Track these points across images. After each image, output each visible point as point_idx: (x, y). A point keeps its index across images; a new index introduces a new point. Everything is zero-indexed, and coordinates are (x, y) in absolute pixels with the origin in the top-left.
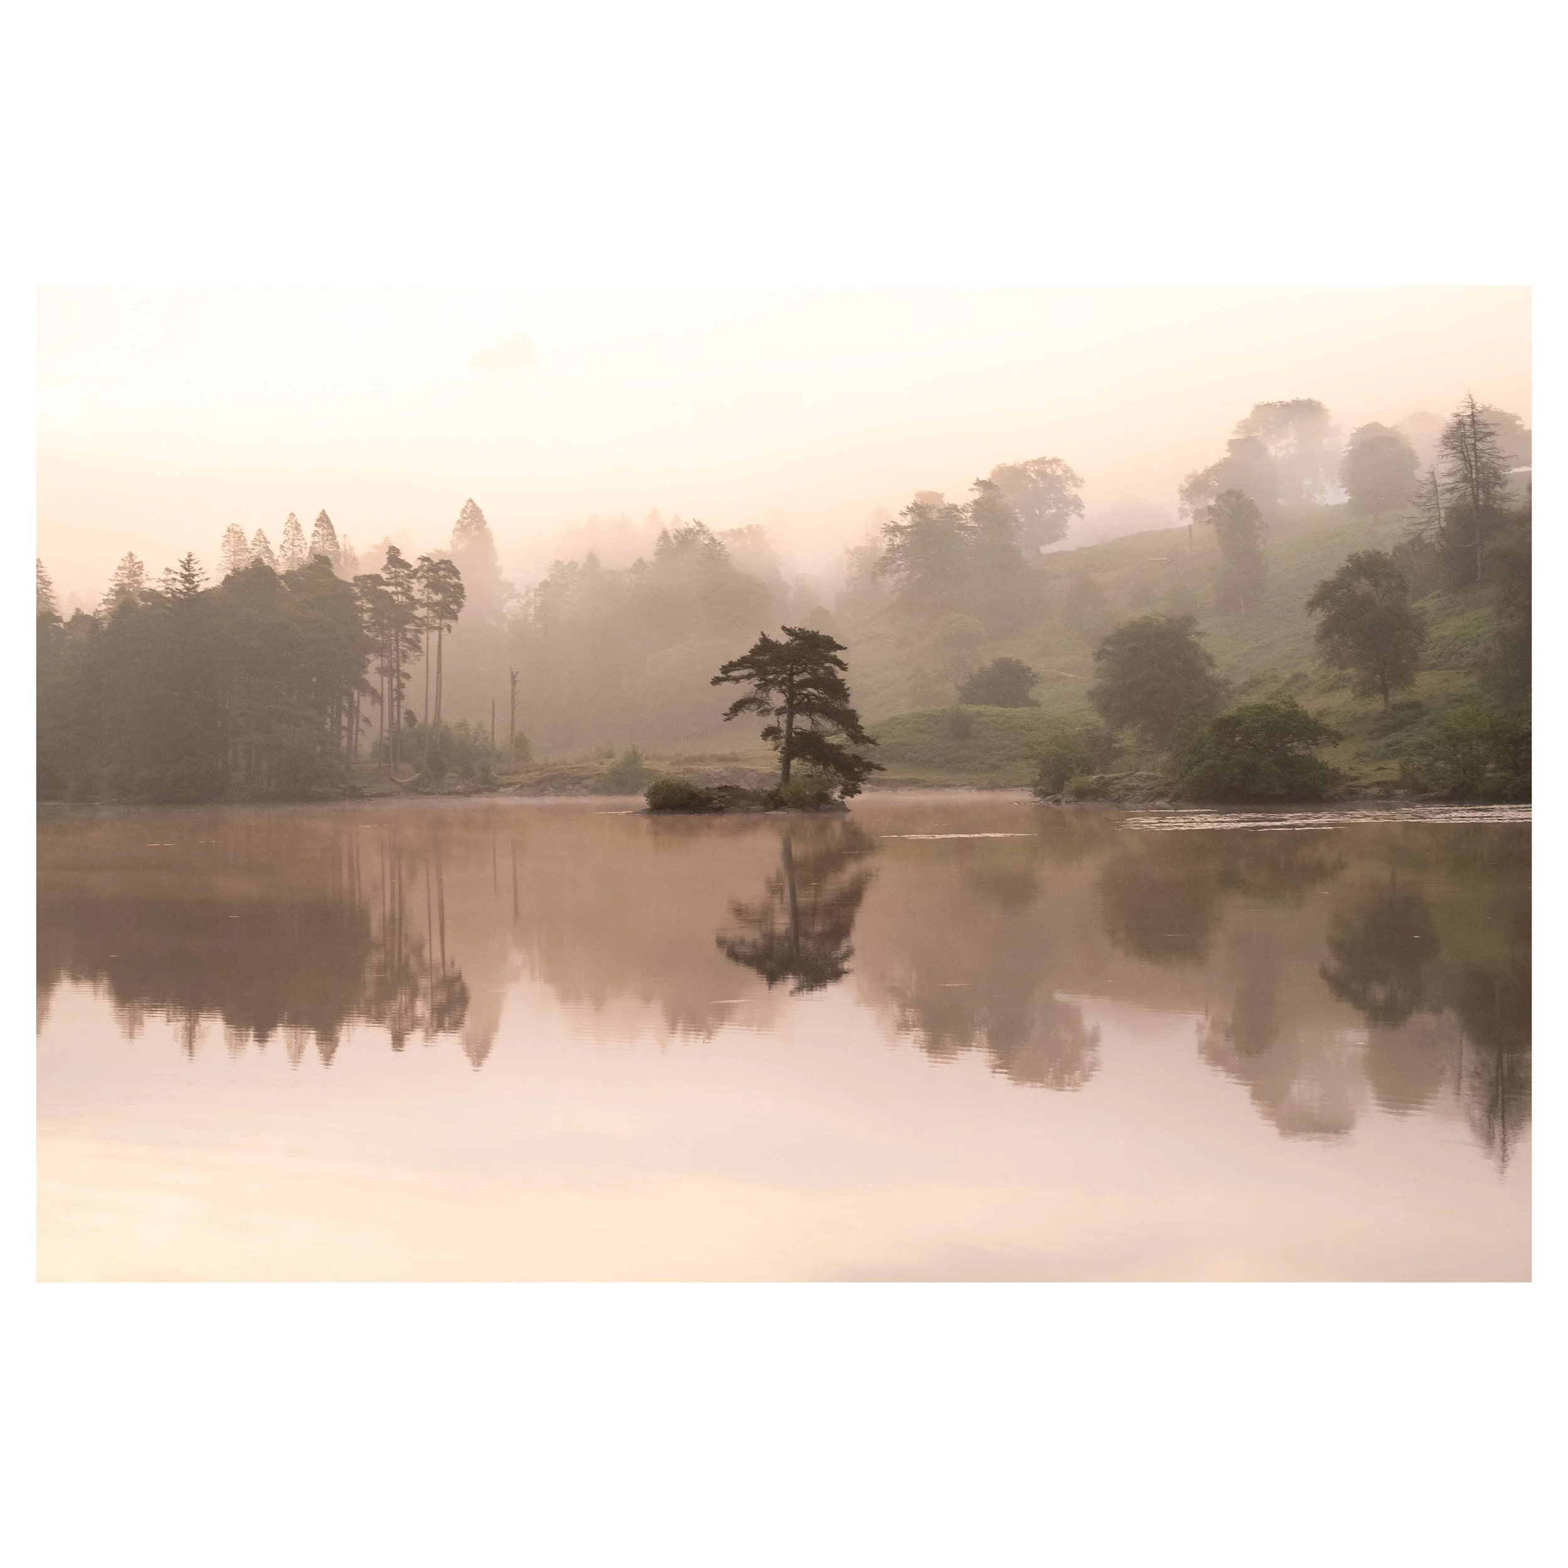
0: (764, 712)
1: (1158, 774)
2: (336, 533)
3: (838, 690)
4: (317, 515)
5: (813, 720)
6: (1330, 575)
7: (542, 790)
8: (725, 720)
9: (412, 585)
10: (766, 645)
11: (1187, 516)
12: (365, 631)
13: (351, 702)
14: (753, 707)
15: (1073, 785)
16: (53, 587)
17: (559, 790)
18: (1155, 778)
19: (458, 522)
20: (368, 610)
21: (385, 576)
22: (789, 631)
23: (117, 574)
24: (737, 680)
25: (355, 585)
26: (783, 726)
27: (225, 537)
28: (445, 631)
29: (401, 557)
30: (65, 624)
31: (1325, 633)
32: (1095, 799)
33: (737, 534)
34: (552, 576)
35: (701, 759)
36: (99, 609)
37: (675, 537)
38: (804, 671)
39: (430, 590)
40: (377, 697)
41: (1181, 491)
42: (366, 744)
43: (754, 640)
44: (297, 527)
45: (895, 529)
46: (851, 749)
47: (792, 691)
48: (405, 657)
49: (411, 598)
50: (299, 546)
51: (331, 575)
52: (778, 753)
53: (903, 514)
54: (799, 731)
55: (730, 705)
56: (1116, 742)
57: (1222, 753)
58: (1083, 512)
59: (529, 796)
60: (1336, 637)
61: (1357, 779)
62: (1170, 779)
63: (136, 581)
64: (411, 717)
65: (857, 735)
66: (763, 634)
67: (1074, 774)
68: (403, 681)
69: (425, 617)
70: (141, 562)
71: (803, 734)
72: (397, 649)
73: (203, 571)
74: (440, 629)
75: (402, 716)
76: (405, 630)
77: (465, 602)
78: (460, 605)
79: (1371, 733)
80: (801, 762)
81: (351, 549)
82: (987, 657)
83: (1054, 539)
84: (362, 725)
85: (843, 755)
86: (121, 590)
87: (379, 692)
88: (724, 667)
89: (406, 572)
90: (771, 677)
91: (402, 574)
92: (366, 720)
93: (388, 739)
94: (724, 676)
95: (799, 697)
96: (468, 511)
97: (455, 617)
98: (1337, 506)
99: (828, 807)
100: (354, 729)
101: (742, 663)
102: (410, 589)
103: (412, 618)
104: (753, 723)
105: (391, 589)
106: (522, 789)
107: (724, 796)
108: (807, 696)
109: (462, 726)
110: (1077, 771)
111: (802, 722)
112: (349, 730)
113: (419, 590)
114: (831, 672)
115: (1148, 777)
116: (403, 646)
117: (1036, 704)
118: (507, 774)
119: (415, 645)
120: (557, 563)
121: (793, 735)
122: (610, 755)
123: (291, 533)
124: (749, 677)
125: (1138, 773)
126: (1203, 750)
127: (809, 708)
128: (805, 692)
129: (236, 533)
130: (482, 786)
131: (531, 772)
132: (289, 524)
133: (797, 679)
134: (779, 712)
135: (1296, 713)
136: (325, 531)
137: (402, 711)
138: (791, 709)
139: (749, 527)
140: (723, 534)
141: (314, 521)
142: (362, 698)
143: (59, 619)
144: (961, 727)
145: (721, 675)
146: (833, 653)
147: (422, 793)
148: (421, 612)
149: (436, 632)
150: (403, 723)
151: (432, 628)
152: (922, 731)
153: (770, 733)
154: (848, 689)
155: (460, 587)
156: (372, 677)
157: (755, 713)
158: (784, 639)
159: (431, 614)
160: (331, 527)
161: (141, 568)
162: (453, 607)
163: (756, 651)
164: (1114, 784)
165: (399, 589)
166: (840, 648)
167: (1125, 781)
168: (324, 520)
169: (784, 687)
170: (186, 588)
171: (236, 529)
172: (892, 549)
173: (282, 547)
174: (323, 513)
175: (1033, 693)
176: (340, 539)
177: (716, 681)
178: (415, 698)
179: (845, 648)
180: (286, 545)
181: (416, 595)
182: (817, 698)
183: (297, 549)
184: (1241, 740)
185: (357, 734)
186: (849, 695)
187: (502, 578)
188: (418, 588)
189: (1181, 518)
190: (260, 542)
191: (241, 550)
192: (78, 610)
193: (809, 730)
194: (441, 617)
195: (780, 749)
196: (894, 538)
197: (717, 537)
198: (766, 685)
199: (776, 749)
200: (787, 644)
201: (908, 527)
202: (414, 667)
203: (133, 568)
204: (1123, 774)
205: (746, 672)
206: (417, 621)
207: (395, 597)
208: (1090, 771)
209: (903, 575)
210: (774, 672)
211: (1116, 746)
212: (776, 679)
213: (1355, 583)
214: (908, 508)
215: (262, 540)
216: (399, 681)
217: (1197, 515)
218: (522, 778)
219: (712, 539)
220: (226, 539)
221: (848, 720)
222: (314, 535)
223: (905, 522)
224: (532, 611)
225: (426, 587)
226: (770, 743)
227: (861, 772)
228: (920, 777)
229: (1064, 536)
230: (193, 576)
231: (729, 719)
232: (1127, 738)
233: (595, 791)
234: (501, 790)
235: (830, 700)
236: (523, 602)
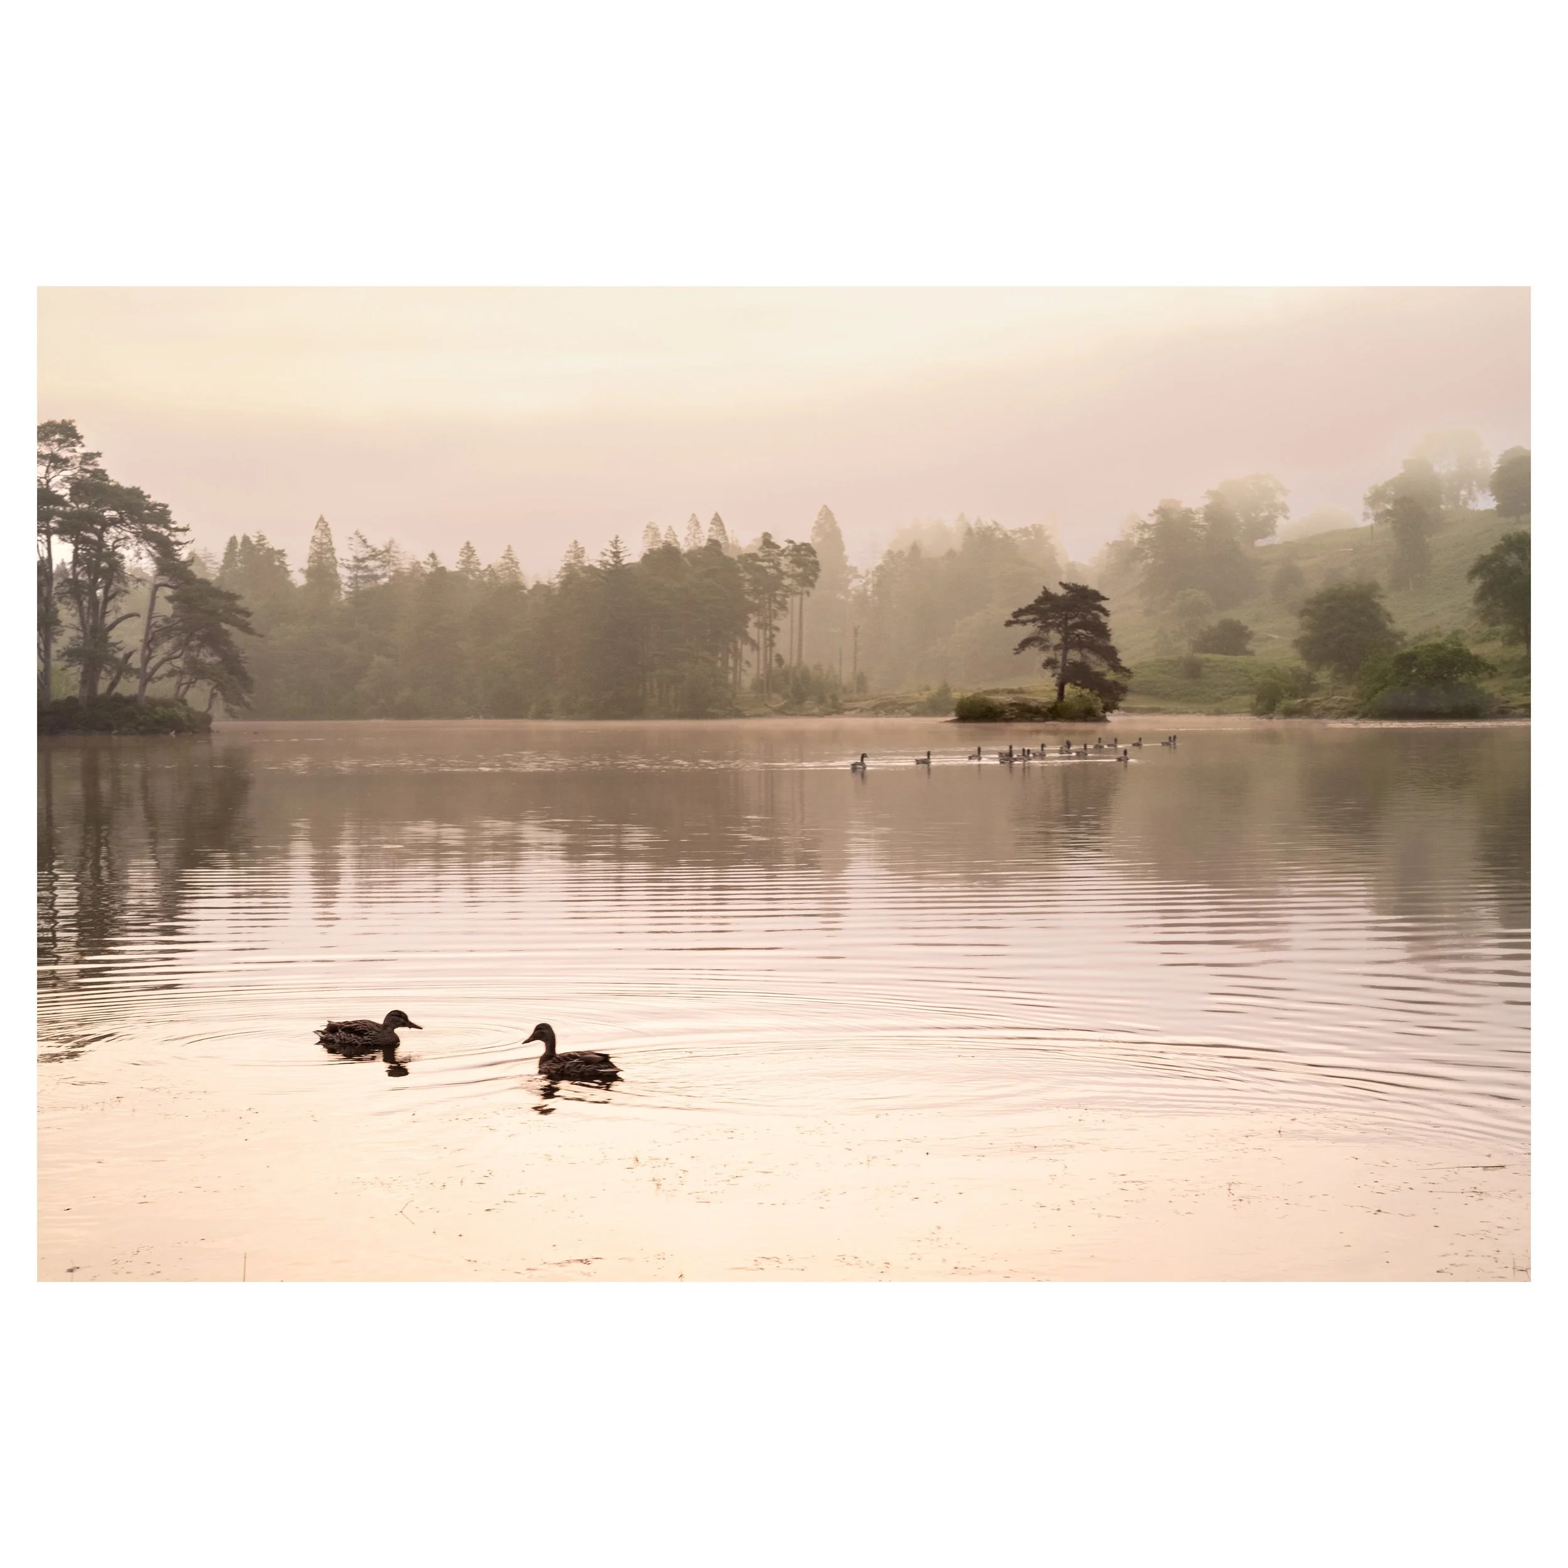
0: (1045, 648)
1: (1349, 698)
2: (726, 530)
3: (1102, 631)
4: (712, 516)
5: (1082, 654)
6: (1488, 551)
7: (877, 714)
8: (1015, 654)
9: (780, 561)
10: (1047, 596)
11: (1369, 518)
12: (746, 596)
13: (736, 649)
14: (1036, 644)
15: (1282, 707)
16: (520, 565)
17: (890, 713)
18: (1347, 701)
19: (816, 522)
20: (748, 580)
21: (761, 554)
22: (1065, 586)
23: (566, 556)
24: (1024, 623)
25: (739, 562)
26: (1060, 659)
27: (645, 531)
28: (805, 596)
29: (773, 540)
30: (529, 591)
31: (1481, 596)
32: (1300, 717)
33: (1025, 532)
34: (885, 561)
35: (996, 692)
36: (553, 581)
37: (978, 534)
38: (1076, 616)
39: (794, 565)
40: (755, 645)
41: (1365, 499)
42: (747, 680)
43: (1039, 593)
44: (697, 524)
45: (1144, 527)
46: (1111, 676)
47: (1067, 632)
48: (776, 615)
49: (779, 571)
50: (699, 538)
51: (721, 554)
52: (1055, 679)
53: (1151, 515)
54: (1071, 661)
55: (1019, 641)
56: (1314, 680)
57: (1402, 681)
58: (1288, 515)
59: (868, 717)
60: (1490, 599)
61: (1508, 702)
62: (1360, 701)
63: (580, 562)
64: (780, 660)
65: (1116, 666)
66: (1044, 588)
67: (1283, 697)
68: (774, 632)
69: (791, 585)
70: (583, 548)
71: (1075, 664)
72: (770, 608)
73: (626, 549)
74: (801, 594)
75: (774, 658)
76: (776, 595)
77: (821, 574)
78: (816, 577)
79: (1515, 673)
80: (1072, 686)
81: (737, 541)
82: (1213, 620)
83: (1264, 536)
84: (744, 666)
85: (1105, 680)
86: (569, 567)
87: (757, 642)
88: (1014, 613)
89: (777, 551)
90: (1050, 621)
91: (773, 553)
92: (748, 663)
93: (763, 675)
94: (1015, 619)
95: (1072, 636)
96: (823, 513)
97: (812, 584)
98: (1487, 511)
99: (1094, 718)
100: (738, 670)
101: (1029, 610)
102: (779, 564)
103: (779, 586)
104: (1036, 656)
105: (765, 564)
106: (862, 712)
107: (1013, 710)
108: (1078, 635)
109: (818, 667)
110: (1286, 695)
111: (1074, 656)
112: (734, 669)
113: (786, 565)
114: (1096, 617)
115: (1342, 701)
116: (774, 606)
117: (1251, 653)
118: (850, 701)
119: (783, 606)
120: (890, 552)
121: (1067, 665)
122: (927, 689)
123: (693, 529)
124: (1033, 621)
125: (1334, 697)
126: (1387, 678)
127: (1080, 645)
128: (1076, 632)
129: (653, 529)
130: (832, 710)
131: (869, 700)
132: (691, 522)
133: (1070, 622)
134: (1056, 648)
135: (1461, 651)
136: (718, 527)
137: (774, 655)
138: (1067, 644)
139: (1033, 526)
140: (1014, 532)
141: (710, 521)
142: (744, 646)
143: (523, 587)
144: (1193, 670)
145: (1012, 619)
146: (1098, 603)
147: (788, 715)
148: (787, 582)
149: (798, 597)
150: (775, 665)
151: (795, 593)
152: (1164, 673)
153: (1049, 663)
154: (1110, 630)
155: (816, 563)
156: (752, 631)
157: (1038, 648)
158: (1061, 592)
159: (795, 583)
160: (722, 524)
161: (583, 552)
162: (811, 578)
163: (1039, 601)
164: (1314, 705)
165: (771, 564)
166: (1104, 598)
167: (1324, 703)
168: (717, 520)
169: (1060, 628)
170: (614, 561)
171: (653, 526)
172: (1143, 541)
173: (686, 539)
174: (717, 514)
175: (1249, 647)
176: (728, 534)
177: (1009, 624)
178: (783, 645)
179: (1108, 599)
180: (690, 537)
181: (783, 568)
182: (1087, 637)
183: (697, 541)
184: (1417, 671)
185: (740, 672)
186: (1110, 635)
187: (848, 564)
188: (785, 563)
189: (1364, 520)
190: (671, 535)
191: (657, 542)
192: (538, 582)
193: (1079, 661)
194: (803, 585)
195: (1057, 676)
196: (1143, 533)
197: (1009, 534)
198: (1046, 627)
199: (1053, 676)
200: (1063, 596)
201: (1153, 525)
202: (783, 623)
203: (578, 552)
204: (1322, 698)
205: (1031, 617)
206: (784, 588)
207: (768, 570)
208: (1296, 697)
209: (1150, 561)
210: (1054, 617)
211: (1315, 683)
212: (1055, 622)
213: (1507, 557)
214: (1154, 510)
215: (672, 534)
216: (771, 632)
217: (1378, 517)
218: (862, 704)
219: (1005, 535)
220: (645, 533)
221: (1110, 655)
222: (710, 531)
223: (1152, 521)
224: (870, 587)
225: (791, 562)
226: (1048, 672)
227: (1119, 694)
228: (1162, 706)
229: (1273, 533)
230: (620, 552)
231: (1018, 653)
232: (1323, 676)
233: (915, 714)
234: (846, 713)
235: (1095, 638)
236: (864, 581)
